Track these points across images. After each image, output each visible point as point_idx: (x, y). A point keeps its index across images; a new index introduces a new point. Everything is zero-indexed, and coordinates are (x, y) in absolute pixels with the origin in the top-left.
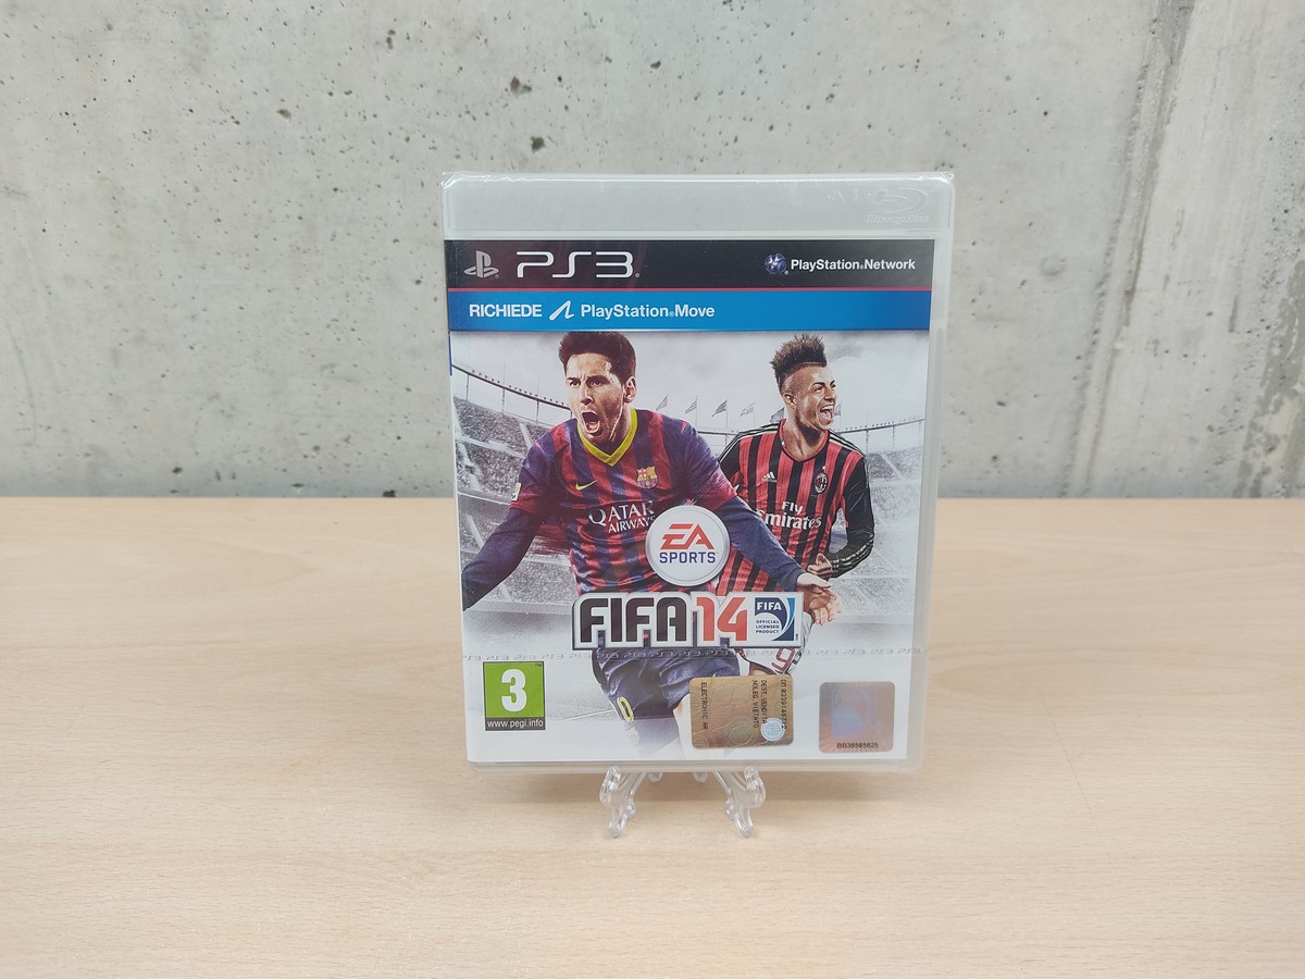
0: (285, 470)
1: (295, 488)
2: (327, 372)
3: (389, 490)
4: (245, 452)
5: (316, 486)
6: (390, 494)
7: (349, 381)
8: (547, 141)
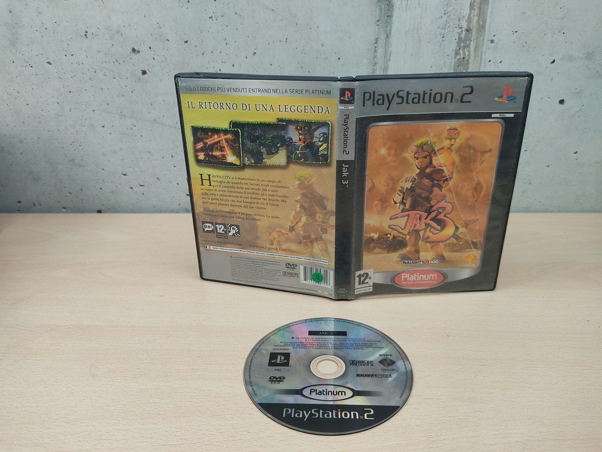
0: (59, 202)
1: (63, 209)
2: (72, 162)
3: (99, 210)
4: (44, 195)
5: (71, 208)
6: (100, 212)
7: (80, 166)
8: (147, 72)
